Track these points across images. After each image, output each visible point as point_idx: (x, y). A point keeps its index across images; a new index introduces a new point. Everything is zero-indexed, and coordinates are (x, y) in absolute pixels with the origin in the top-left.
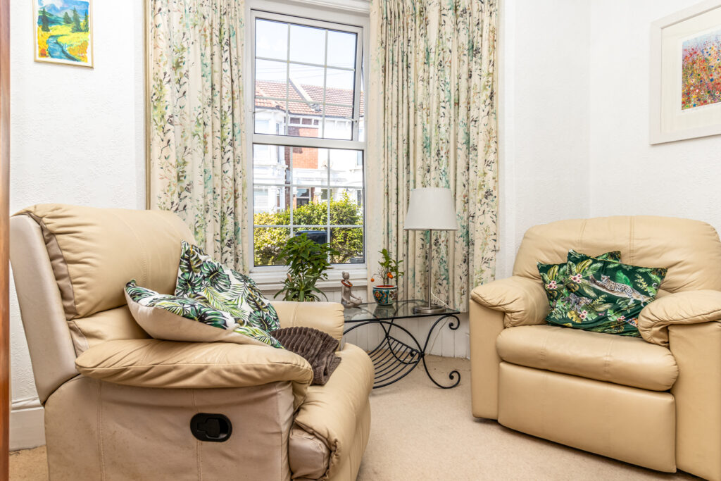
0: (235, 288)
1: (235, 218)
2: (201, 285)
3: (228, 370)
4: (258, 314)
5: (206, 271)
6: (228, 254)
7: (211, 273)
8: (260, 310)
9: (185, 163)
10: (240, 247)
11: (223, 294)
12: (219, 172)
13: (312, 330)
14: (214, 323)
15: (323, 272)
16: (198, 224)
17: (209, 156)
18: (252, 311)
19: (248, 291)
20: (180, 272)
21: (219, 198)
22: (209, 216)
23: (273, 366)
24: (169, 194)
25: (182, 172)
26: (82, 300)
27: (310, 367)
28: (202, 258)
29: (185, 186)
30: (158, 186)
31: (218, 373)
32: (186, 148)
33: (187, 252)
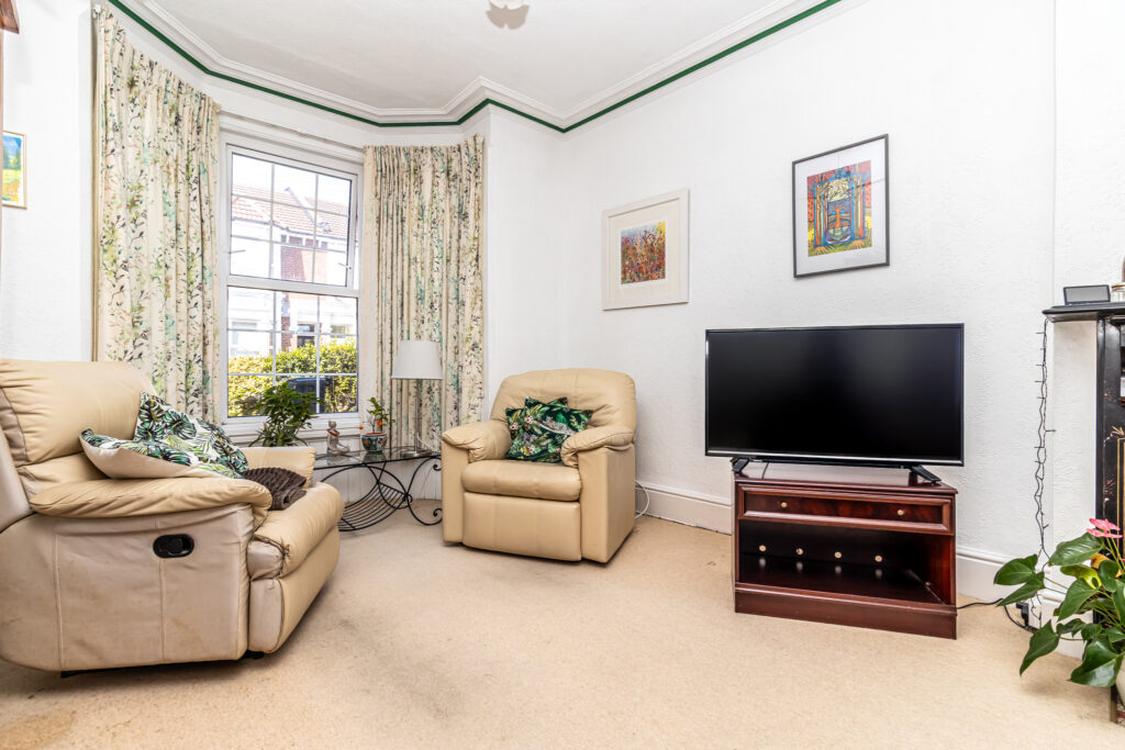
0: (202, 435)
1: (204, 366)
2: (163, 433)
3: (191, 496)
4: (225, 458)
5: (168, 420)
6: (195, 405)
7: (174, 422)
8: (227, 455)
9: (141, 308)
10: (209, 397)
11: (187, 441)
12: (184, 316)
13: (279, 469)
14: (179, 461)
15: (307, 421)
16: (157, 373)
17: (172, 300)
18: (219, 456)
19: (216, 439)
20: (139, 422)
21: (184, 345)
22: (171, 365)
23: (232, 490)
24: (122, 342)
25: (138, 318)
26: (34, 447)
27: (268, 491)
28: (164, 408)
29: (140, 332)
30: (108, 334)
31: (182, 499)
32: (142, 292)
33: (147, 403)
